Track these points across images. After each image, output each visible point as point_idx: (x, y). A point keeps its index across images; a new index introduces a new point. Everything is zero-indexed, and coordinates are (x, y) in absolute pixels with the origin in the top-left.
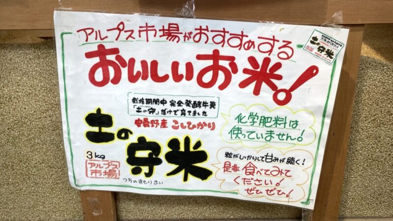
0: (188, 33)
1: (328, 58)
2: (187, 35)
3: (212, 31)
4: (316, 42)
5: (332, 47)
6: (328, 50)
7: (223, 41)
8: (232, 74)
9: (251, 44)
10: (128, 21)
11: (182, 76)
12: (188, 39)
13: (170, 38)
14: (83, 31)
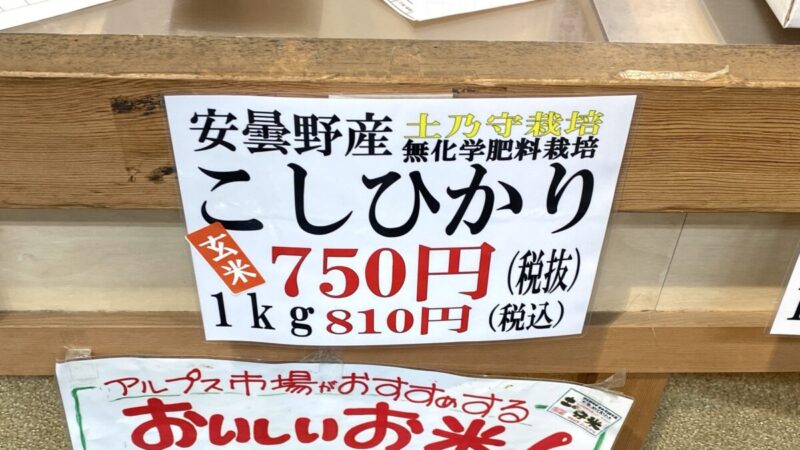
0: (329, 383)
1: (592, 428)
2: (327, 384)
3: (374, 379)
4: (573, 404)
5: (601, 416)
6: (593, 418)
7: (398, 393)
8: (413, 435)
9: (448, 401)
10: (208, 367)
11: (314, 437)
12: (329, 390)
13: (292, 389)
14: (117, 383)
